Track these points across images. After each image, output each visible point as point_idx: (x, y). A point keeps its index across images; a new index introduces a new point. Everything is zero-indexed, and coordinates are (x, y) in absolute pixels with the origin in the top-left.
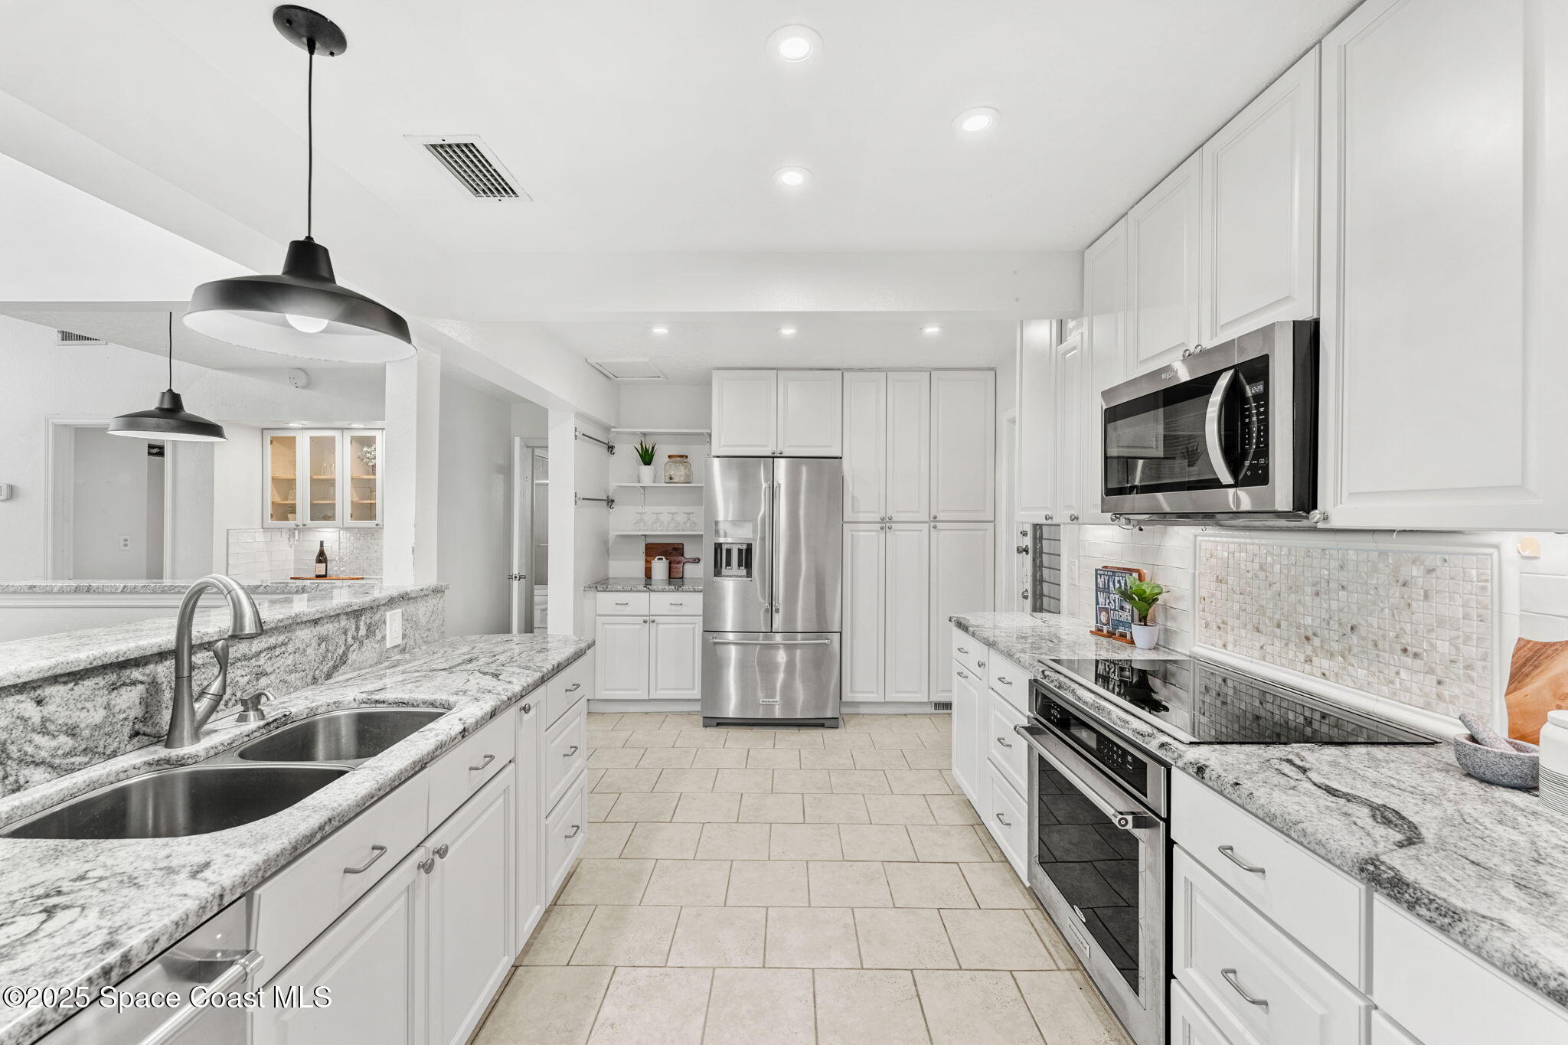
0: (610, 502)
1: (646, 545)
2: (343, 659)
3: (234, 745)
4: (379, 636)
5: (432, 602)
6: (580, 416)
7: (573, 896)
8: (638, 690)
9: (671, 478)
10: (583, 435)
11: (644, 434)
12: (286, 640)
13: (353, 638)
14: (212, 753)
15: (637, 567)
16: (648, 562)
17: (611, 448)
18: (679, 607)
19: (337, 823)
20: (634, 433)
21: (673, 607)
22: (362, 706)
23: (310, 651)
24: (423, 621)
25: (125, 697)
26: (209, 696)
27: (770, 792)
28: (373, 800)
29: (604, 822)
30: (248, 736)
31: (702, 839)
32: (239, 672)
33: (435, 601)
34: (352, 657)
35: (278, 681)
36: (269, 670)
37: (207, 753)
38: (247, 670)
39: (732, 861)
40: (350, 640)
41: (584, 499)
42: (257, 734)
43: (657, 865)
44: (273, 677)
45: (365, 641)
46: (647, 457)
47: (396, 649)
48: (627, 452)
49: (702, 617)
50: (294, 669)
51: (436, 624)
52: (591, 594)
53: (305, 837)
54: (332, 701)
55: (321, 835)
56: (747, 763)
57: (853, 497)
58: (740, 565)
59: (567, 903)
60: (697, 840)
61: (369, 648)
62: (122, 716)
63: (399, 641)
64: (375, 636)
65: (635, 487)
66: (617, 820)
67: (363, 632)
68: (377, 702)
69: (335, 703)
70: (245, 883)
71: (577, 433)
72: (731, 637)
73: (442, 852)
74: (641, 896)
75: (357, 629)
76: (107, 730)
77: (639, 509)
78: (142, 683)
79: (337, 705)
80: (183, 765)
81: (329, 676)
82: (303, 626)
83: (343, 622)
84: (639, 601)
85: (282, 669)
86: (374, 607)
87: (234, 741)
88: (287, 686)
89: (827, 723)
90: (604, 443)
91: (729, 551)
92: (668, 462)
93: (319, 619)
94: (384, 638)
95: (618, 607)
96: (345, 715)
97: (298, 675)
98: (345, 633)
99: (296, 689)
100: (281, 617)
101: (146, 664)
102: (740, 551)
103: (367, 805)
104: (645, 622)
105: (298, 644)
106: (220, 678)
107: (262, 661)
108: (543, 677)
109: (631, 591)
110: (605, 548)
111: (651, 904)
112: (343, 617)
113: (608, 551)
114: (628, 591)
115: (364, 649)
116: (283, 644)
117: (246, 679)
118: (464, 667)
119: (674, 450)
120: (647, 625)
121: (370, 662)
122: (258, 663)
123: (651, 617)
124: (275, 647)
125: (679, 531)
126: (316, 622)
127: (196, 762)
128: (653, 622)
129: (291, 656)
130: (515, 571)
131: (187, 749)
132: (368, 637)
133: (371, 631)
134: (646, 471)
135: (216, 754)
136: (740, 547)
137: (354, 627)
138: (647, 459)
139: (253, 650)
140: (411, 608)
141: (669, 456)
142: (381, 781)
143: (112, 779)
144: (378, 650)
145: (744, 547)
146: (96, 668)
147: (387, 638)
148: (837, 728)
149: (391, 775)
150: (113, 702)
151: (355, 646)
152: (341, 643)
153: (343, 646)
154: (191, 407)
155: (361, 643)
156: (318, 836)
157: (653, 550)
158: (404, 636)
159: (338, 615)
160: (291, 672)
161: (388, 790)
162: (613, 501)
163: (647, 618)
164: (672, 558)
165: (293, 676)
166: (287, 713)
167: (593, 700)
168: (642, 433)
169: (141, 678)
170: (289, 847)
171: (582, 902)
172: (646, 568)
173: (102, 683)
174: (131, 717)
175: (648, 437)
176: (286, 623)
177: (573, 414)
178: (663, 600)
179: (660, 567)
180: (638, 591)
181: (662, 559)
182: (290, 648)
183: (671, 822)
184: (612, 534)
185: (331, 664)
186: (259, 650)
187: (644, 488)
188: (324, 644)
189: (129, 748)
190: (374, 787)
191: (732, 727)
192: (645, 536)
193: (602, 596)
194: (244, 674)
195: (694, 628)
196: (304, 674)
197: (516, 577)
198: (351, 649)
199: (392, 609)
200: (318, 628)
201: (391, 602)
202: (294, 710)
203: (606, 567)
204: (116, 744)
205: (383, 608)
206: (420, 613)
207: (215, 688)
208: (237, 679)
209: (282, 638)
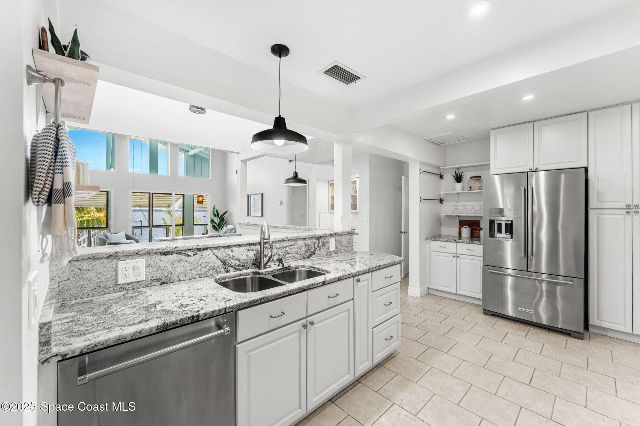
0: (441, 201)
1: (459, 221)
2: (314, 253)
3: (273, 272)
4: (327, 247)
5: (348, 237)
6: (421, 163)
7: (389, 365)
8: (450, 288)
9: (470, 188)
10: (423, 171)
11: (458, 168)
12: (295, 244)
13: (317, 246)
14: (267, 273)
15: (455, 231)
16: (460, 229)
17: (441, 177)
18: (472, 252)
19: (266, 300)
20: (452, 168)
21: (469, 251)
22: (310, 268)
23: (302, 248)
24: (344, 244)
25: (251, 253)
26: (268, 257)
27: (512, 359)
28: (281, 296)
29: (416, 341)
30: (277, 270)
31: (459, 367)
32: (281, 251)
33: (349, 237)
34: (317, 252)
35: (292, 256)
36: (289, 252)
37: (266, 273)
38: (283, 251)
39: (472, 385)
40: (316, 247)
41: (423, 199)
42: (280, 270)
43: (431, 369)
44: (291, 255)
45: (322, 248)
46: (459, 179)
47: (333, 252)
48: (449, 178)
49: (482, 258)
50: (297, 253)
51: (350, 245)
52: (429, 241)
53: (254, 300)
54: (302, 265)
55: (260, 301)
56: (503, 339)
57: (598, 193)
58: (506, 232)
59: (387, 367)
60: (457, 367)
61: (323, 250)
62: (250, 258)
63: (334, 249)
64: (325, 246)
65: (453, 193)
66: (422, 342)
67: (321, 244)
68: (314, 268)
69: (303, 266)
70: (233, 308)
71: (421, 171)
72: (510, 272)
73: (312, 323)
74: (418, 379)
75: (319, 243)
76: (247, 261)
77: (456, 204)
78: (255, 250)
79: (304, 266)
80: (260, 275)
81: (309, 257)
82: (300, 240)
83: (314, 240)
84: (451, 247)
85: (294, 253)
86: (325, 236)
87: (273, 271)
88: (295, 259)
89: (572, 334)
90: (439, 175)
91: (499, 225)
92: (470, 180)
93: (305, 238)
94: (329, 247)
95: (441, 248)
96: (303, 270)
97: (299, 255)
98: (314, 244)
99: (298, 260)
100: (293, 236)
101: (256, 245)
102: (506, 225)
103: (278, 297)
104: (454, 256)
105: (299, 245)
106: (271, 252)
107: (287, 249)
108: (369, 269)
109: (447, 241)
110: (439, 221)
111: (421, 385)
112: (314, 239)
113: (440, 223)
114: (446, 241)
115: (321, 250)
116: (294, 245)
117: (283, 254)
118: (346, 261)
119: (473, 174)
120: (455, 258)
121: (323, 255)
122: (286, 250)
123: (457, 255)
124: (291, 245)
125: (476, 214)
126: (304, 239)
127: (263, 275)
128: (458, 257)
129: (296, 249)
130: (403, 230)
131: (263, 271)
132: (322, 246)
133: (323, 245)
134: (458, 186)
135: (268, 274)
136: (507, 222)
137: (317, 242)
138: (458, 179)
139: (285, 245)
140: (339, 238)
141: (470, 178)
142: (285, 291)
143: (245, 274)
144: (327, 251)
145: (509, 222)
146: (244, 244)
147: (330, 248)
148: (582, 339)
149: (289, 290)
150: (248, 254)
151: (318, 249)
152: (313, 247)
153: (314, 248)
154: (300, 176)
155: (320, 248)
156: (259, 302)
157: (463, 223)
158: (336, 248)
159: (312, 238)
160: (296, 254)
161: (287, 294)
162: (443, 200)
163: (455, 255)
164: (473, 227)
165: (297, 255)
166: (290, 266)
167: (430, 288)
168: (456, 168)
169: (255, 249)
170: (248, 302)
171: (392, 370)
172: (459, 231)
173: (246, 249)
174: (252, 259)
175: (460, 170)
176: (294, 238)
177: (419, 163)
178: (463, 248)
179: (466, 232)
180: (450, 242)
181: (467, 228)
182: (296, 247)
183: (446, 353)
184: (443, 215)
185: (310, 253)
186: (286, 246)
187: (458, 193)
188: (307, 247)
189: (252, 267)
190: (281, 292)
191: (501, 318)
192: (459, 216)
193: (433, 243)
194: (282, 252)
195: (480, 263)
196: (301, 255)
197: (403, 232)
198: (317, 250)
199: (332, 238)
200: (305, 241)
201: (331, 235)
202: (292, 266)
203: (440, 230)
204: (249, 266)
205: (328, 237)
206: (343, 240)
207: (269, 255)
208: (280, 253)
209: (293, 243)
